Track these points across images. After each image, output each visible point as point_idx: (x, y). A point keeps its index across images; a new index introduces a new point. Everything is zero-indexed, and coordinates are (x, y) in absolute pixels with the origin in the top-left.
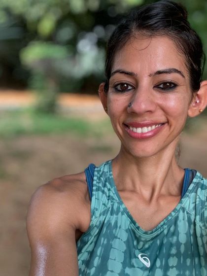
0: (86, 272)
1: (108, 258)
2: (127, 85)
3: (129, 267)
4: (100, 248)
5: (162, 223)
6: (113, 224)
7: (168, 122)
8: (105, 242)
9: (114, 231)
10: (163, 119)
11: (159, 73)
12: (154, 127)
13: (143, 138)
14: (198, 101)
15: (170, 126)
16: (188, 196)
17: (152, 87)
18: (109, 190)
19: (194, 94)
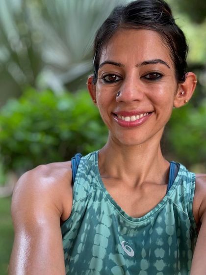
0: (69, 260)
1: (92, 244)
2: (116, 75)
3: (112, 253)
4: (84, 234)
5: (149, 214)
6: (96, 210)
7: (155, 111)
8: (89, 228)
9: (97, 217)
10: (150, 108)
11: (146, 63)
12: (142, 116)
13: (131, 126)
14: (183, 93)
15: (157, 115)
16: (175, 188)
17: (139, 77)
18: (93, 177)
19: (180, 85)
